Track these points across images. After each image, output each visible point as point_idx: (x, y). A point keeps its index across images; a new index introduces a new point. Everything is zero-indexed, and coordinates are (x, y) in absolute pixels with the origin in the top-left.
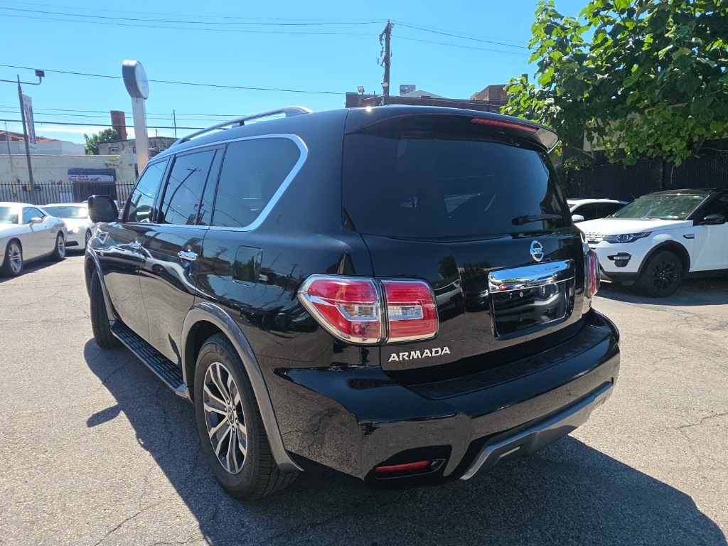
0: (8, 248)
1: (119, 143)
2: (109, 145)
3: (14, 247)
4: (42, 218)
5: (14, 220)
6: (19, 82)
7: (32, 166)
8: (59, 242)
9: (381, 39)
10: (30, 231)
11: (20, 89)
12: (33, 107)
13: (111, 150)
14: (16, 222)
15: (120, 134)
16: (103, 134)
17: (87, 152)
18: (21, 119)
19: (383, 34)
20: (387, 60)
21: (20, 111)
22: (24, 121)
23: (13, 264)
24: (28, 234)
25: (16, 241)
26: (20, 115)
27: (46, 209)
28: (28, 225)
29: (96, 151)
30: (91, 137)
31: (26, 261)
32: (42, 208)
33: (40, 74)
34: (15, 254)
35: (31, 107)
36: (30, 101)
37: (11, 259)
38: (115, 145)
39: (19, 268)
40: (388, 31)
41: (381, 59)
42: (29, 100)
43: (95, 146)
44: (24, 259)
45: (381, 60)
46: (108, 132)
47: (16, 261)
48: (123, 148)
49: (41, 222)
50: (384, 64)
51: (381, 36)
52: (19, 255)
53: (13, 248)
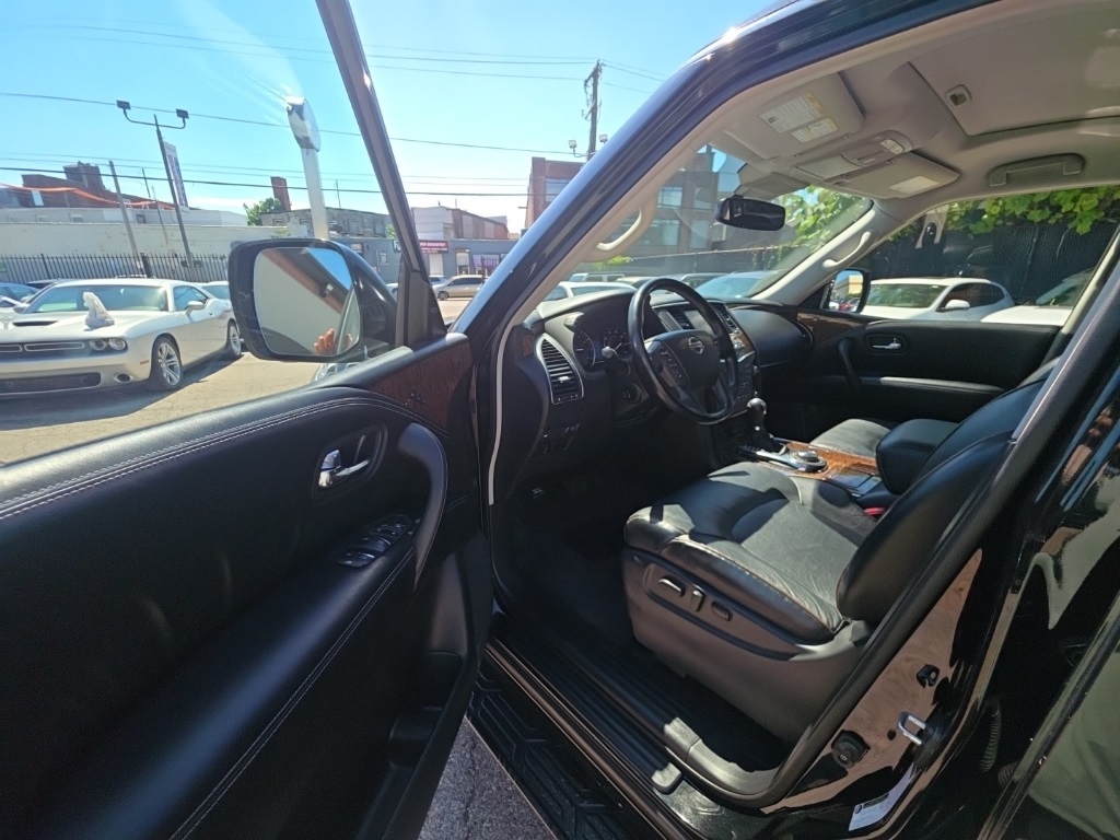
0: (156, 348)
1: (284, 214)
2: (273, 216)
3: (166, 347)
4: (204, 302)
5: (162, 306)
6: (157, 126)
7: (188, 238)
8: (231, 334)
9: (586, 85)
10: (187, 321)
11: (159, 132)
12: (180, 161)
13: (275, 222)
14: (166, 309)
15: (283, 204)
16: (265, 204)
17: (249, 224)
18: (166, 177)
19: (589, 78)
20: (594, 111)
21: (163, 166)
22: (170, 180)
23: (166, 373)
24: (185, 326)
25: (167, 337)
26: (165, 171)
27: (209, 289)
28: (184, 312)
29: (259, 223)
30: (251, 207)
31: (186, 366)
32: (204, 288)
33: (183, 114)
34: (169, 357)
35: (176, 159)
36: (175, 151)
37: (163, 366)
38: (279, 216)
39: (177, 378)
40: (595, 74)
41: (587, 109)
42: (173, 149)
43: (257, 217)
44: (183, 363)
45: (586, 112)
46: (269, 202)
47: (172, 367)
48: (289, 221)
49: (202, 308)
50: (590, 116)
51: (586, 82)
52: (175, 358)
53: (164, 350)
